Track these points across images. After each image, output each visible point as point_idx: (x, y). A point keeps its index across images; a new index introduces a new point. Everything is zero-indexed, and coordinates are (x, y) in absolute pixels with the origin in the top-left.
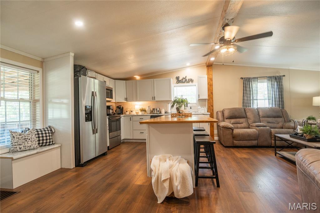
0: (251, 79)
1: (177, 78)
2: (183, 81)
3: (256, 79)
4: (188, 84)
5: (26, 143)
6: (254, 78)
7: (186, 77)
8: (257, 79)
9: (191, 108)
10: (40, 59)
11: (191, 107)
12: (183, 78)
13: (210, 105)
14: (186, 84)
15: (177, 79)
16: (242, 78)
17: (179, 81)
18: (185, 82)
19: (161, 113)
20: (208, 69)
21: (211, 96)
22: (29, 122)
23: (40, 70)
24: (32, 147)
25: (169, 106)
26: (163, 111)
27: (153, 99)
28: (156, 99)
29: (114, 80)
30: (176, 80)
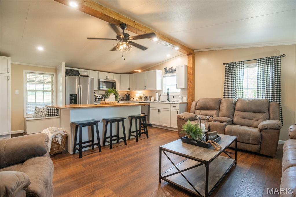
0: (235, 64)
1: (166, 69)
2: (170, 71)
3: (241, 63)
4: (174, 74)
5: (40, 113)
6: (239, 63)
7: (172, 67)
8: (243, 63)
9: (174, 97)
10: (54, 68)
12: (170, 69)
13: (189, 95)
14: (172, 74)
16: (224, 64)
17: (167, 71)
18: (171, 73)
19: (151, 101)
20: (188, 58)
21: (190, 85)
22: (51, 103)
23: (54, 74)
24: (42, 116)
25: (157, 95)
26: (153, 99)
27: (145, 88)
28: (146, 88)
29: (120, 75)
30: (164, 71)
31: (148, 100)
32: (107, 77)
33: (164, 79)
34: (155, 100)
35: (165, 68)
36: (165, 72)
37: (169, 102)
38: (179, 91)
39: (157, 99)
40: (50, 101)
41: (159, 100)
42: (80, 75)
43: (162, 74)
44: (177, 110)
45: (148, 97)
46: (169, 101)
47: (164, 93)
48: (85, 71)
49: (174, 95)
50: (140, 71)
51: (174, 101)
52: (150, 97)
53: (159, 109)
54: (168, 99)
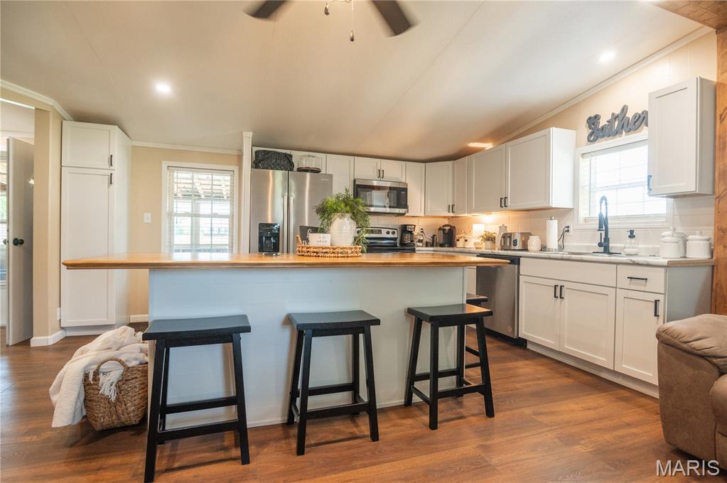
1: (593, 121)
2: (613, 127)
4: (633, 137)
7: (624, 109)
9: (632, 236)
10: (235, 153)
11: (632, 232)
12: (615, 117)
13: (724, 225)
14: (624, 138)
15: (590, 128)
17: (597, 130)
18: (617, 133)
19: (527, 250)
20: (722, 46)
22: (227, 247)
23: (235, 168)
25: (553, 227)
26: (534, 243)
27: (503, 203)
28: (509, 203)
29: (424, 164)
30: (586, 131)
31: (517, 248)
32: (381, 174)
33: (584, 163)
34: (543, 248)
35: (590, 118)
36: (591, 135)
37: (606, 257)
38: (660, 207)
39: (553, 243)
40: (227, 243)
41: (561, 248)
42: (295, 169)
43: (577, 146)
44: (654, 297)
45: (518, 237)
46: (607, 250)
47: (585, 220)
48: (309, 156)
49: (632, 227)
50: (488, 146)
51: (633, 251)
52: (522, 234)
53: (560, 283)
54: (600, 245)
